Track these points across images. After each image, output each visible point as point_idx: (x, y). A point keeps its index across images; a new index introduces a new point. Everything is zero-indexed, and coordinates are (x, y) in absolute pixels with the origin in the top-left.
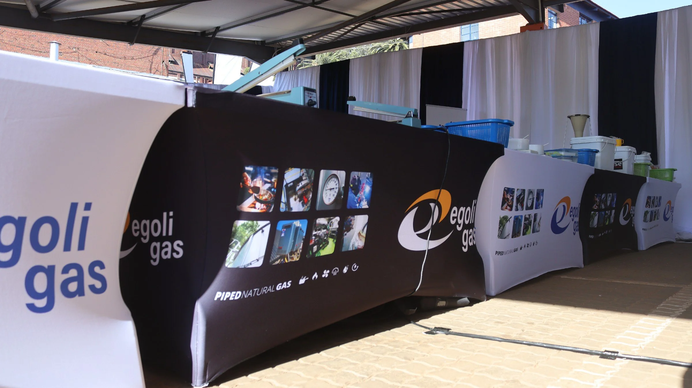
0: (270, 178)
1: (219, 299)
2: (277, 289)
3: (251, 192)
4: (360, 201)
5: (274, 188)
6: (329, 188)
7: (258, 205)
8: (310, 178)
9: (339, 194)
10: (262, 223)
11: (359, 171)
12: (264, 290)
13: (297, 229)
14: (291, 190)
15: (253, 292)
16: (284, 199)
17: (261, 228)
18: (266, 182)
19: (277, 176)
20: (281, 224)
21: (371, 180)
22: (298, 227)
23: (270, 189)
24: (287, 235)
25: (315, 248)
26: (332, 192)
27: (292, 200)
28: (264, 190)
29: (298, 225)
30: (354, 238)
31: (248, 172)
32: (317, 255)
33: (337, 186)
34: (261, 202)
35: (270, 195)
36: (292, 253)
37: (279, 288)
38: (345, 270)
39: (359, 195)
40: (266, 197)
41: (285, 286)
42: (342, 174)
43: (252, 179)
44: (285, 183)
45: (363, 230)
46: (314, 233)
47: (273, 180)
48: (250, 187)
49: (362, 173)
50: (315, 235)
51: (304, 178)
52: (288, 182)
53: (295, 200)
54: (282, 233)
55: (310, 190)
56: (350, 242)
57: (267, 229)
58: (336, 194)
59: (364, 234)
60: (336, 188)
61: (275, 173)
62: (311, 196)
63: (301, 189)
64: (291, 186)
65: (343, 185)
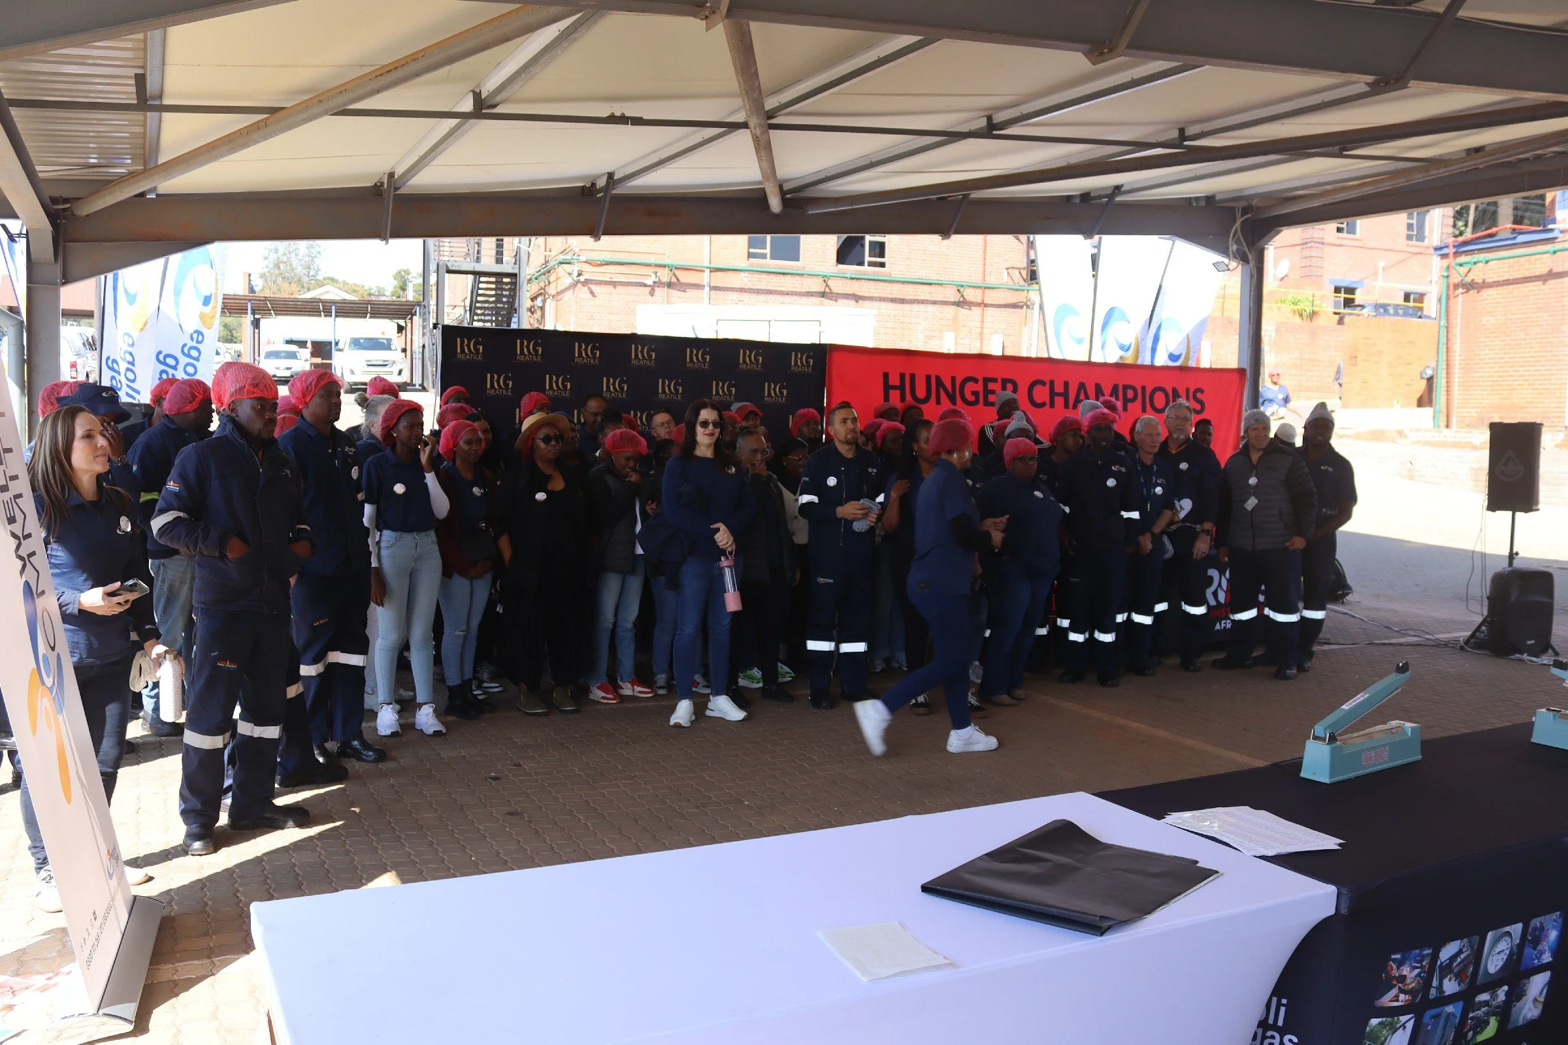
0: (1420, 962)
3: (1395, 983)
4: (1541, 955)
5: (1424, 972)
6: (1497, 952)
7: (1402, 997)
8: (1472, 947)
9: (1510, 956)
10: (1403, 1019)
11: (1542, 916)
13: (1449, 1016)
14: (1446, 970)
16: (1435, 983)
17: (1403, 1025)
18: (1415, 968)
19: (1429, 958)
20: (1429, 1015)
21: (1560, 921)
22: (1450, 1013)
23: (1418, 975)
24: (1435, 1027)
25: (1470, 1034)
26: (1502, 956)
27: (1446, 981)
28: (1411, 978)
29: (1451, 1011)
30: (1527, 1007)
31: (1395, 961)
33: (1510, 945)
34: (1406, 992)
35: (1419, 981)
39: (1539, 947)
40: (1413, 985)
42: (1517, 929)
43: (1398, 968)
44: (1439, 963)
46: (1471, 1015)
47: (1424, 963)
48: (1395, 977)
49: (1548, 917)
50: (1472, 1018)
51: (1464, 950)
52: (1442, 961)
53: (1450, 980)
54: (1428, 1025)
56: (1520, 1013)
57: (1410, 1025)
58: (1506, 957)
59: (1542, 999)
60: (1508, 949)
61: (1427, 955)
62: (1471, 969)
63: (1457, 965)
64: (1447, 965)
65: (1518, 942)
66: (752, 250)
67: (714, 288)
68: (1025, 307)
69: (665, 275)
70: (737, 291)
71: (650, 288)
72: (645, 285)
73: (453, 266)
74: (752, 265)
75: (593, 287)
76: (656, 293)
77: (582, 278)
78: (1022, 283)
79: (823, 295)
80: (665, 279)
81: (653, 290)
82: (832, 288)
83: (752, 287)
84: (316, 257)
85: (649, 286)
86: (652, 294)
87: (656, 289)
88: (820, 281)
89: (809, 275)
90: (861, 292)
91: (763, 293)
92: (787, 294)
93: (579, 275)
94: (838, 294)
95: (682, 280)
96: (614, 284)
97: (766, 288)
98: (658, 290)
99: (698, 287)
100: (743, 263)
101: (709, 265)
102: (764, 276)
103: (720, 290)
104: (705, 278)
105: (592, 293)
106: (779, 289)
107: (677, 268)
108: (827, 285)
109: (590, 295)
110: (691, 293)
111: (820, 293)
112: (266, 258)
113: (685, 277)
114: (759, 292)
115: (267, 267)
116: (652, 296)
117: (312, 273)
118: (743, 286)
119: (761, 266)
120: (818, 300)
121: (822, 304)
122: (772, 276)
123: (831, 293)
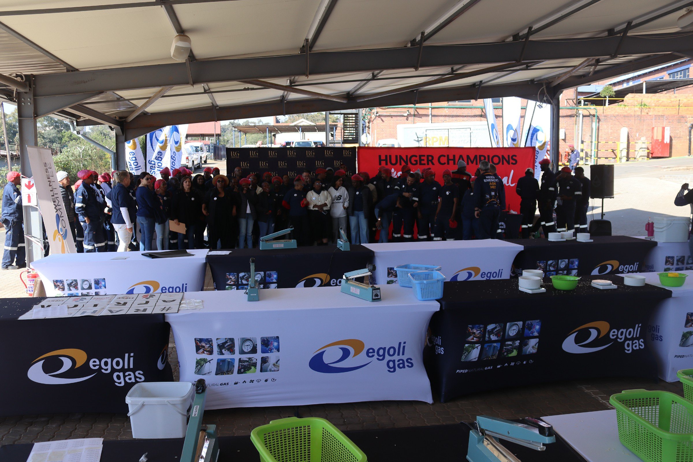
67: (433, 116)
68: (575, 116)
70: (444, 116)
72: (404, 116)
74: (449, 105)
75: (383, 118)
76: (409, 119)
77: (378, 115)
78: (574, 105)
80: (412, 113)
81: (407, 118)
82: (485, 112)
83: (450, 114)
85: (406, 116)
87: (409, 117)
88: (480, 110)
89: (475, 108)
90: (499, 114)
91: (455, 117)
92: (465, 117)
93: (377, 113)
95: (420, 113)
96: (391, 116)
97: (456, 114)
98: (410, 118)
99: (427, 115)
100: (446, 104)
101: (431, 106)
102: (455, 109)
103: (436, 116)
104: (429, 112)
105: (382, 120)
106: (462, 114)
107: (418, 108)
108: (482, 111)
110: (424, 118)
111: (480, 115)
114: (453, 116)
116: (407, 120)
118: (446, 114)
119: (453, 105)
120: (479, 118)
121: (481, 120)
122: (459, 109)
123: (485, 115)
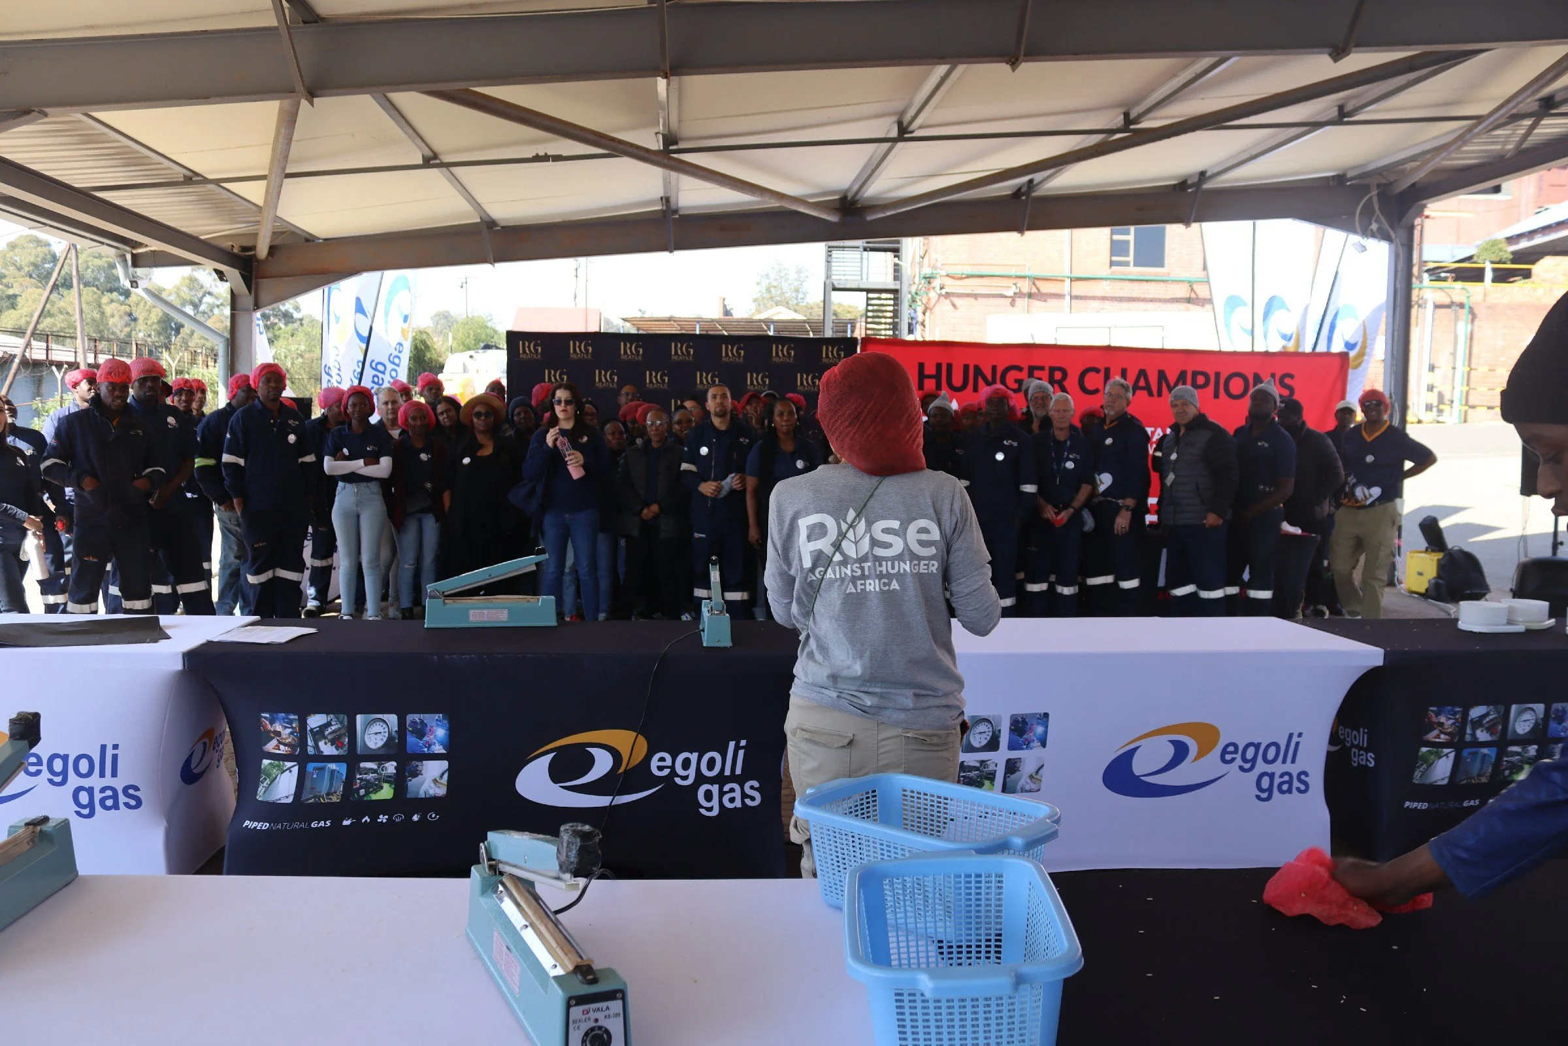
0: (291, 724)
1: (247, 826)
2: (312, 826)
4: (430, 745)
5: (296, 732)
6: (373, 732)
7: (282, 747)
8: (341, 722)
9: (390, 738)
10: (289, 764)
11: (420, 713)
12: (296, 825)
13: (333, 771)
15: (282, 826)
16: (310, 742)
17: (289, 769)
18: (286, 727)
19: (297, 722)
20: (311, 767)
21: (446, 722)
22: (335, 770)
23: (292, 733)
24: (321, 776)
25: (362, 792)
26: (379, 737)
27: (321, 744)
28: (286, 735)
29: (334, 768)
30: (428, 784)
31: (265, 718)
32: (365, 799)
33: (387, 730)
34: (285, 745)
35: (294, 739)
36: (328, 794)
37: (314, 825)
38: (415, 818)
39: (426, 739)
40: (290, 740)
41: (322, 824)
42: (392, 719)
43: (271, 724)
44: (309, 728)
45: (441, 776)
46: (358, 776)
47: (294, 725)
49: (426, 715)
50: (359, 779)
51: (333, 723)
52: (313, 727)
53: (326, 744)
54: (313, 774)
55: (344, 734)
56: (420, 788)
57: (296, 770)
58: (385, 739)
59: (444, 781)
60: (385, 732)
61: (295, 719)
62: (347, 740)
63: (331, 733)
64: (317, 731)
65: (397, 729)
66: (1114, 259)
67: (1075, 298)
68: (1416, 306)
69: (1025, 286)
70: (1099, 299)
71: (1011, 299)
72: (1006, 297)
73: (839, 284)
74: (1113, 273)
75: (956, 300)
76: (1017, 304)
77: (943, 292)
79: (1189, 300)
80: (1025, 290)
81: (1013, 300)
82: (1198, 292)
83: (1113, 295)
84: (805, 281)
85: (1010, 297)
86: (1013, 304)
87: (1017, 299)
88: (1186, 287)
89: (1173, 281)
91: (1126, 301)
92: (1150, 300)
93: (942, 288)
94: (1205, 299)
95: (1043, 290)
96: (975, 296)
97: (1128, 295)
98: (1020, 302)
99: (1059, 296)
100: (1106, 272)
101: (1069, 275)
102: (1127, 284)
103: (1081, 299)
104: (1066, 287)
105: (954, 306)
106: (1142, 295)
107: (1038, 279)
108: (1192, 289)
109: (952, 307)
110: (1052, 303)
111: (1184, 298)
112: (758, 284)
113: (1045, 287)
114: (1121, 299)
115: (760, 292)
116: (1013, 306)
117: (800, 296)
118: (1105, 295)
119: (1122, 273)
120: (1183, 305)
121: (1188, 310)
122: (1135, 284)
123: (1198, 298)
